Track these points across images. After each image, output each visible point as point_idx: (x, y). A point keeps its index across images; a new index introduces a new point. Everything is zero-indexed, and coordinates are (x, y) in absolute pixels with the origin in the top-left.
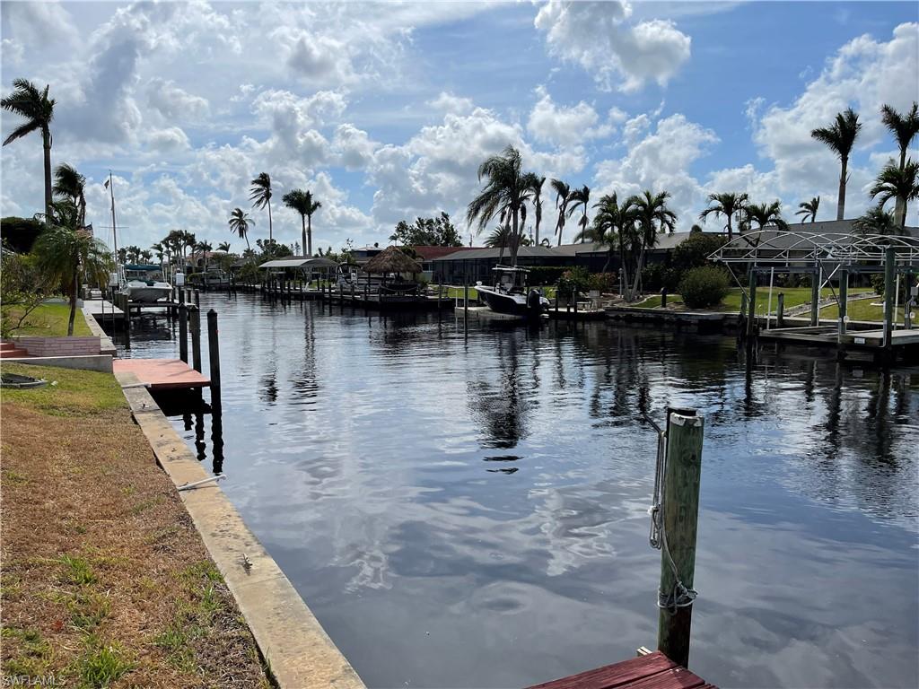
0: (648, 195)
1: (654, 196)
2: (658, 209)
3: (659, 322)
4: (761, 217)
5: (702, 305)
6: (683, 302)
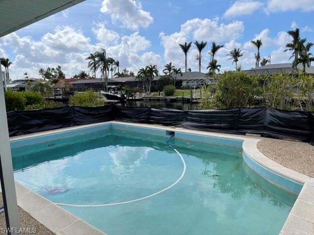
0: (151, 66)
1: (153, 66)
2: (154, 69)
3: (158, 100)
4: (176, 72)
5: (169, 95)
6: (164, 94)
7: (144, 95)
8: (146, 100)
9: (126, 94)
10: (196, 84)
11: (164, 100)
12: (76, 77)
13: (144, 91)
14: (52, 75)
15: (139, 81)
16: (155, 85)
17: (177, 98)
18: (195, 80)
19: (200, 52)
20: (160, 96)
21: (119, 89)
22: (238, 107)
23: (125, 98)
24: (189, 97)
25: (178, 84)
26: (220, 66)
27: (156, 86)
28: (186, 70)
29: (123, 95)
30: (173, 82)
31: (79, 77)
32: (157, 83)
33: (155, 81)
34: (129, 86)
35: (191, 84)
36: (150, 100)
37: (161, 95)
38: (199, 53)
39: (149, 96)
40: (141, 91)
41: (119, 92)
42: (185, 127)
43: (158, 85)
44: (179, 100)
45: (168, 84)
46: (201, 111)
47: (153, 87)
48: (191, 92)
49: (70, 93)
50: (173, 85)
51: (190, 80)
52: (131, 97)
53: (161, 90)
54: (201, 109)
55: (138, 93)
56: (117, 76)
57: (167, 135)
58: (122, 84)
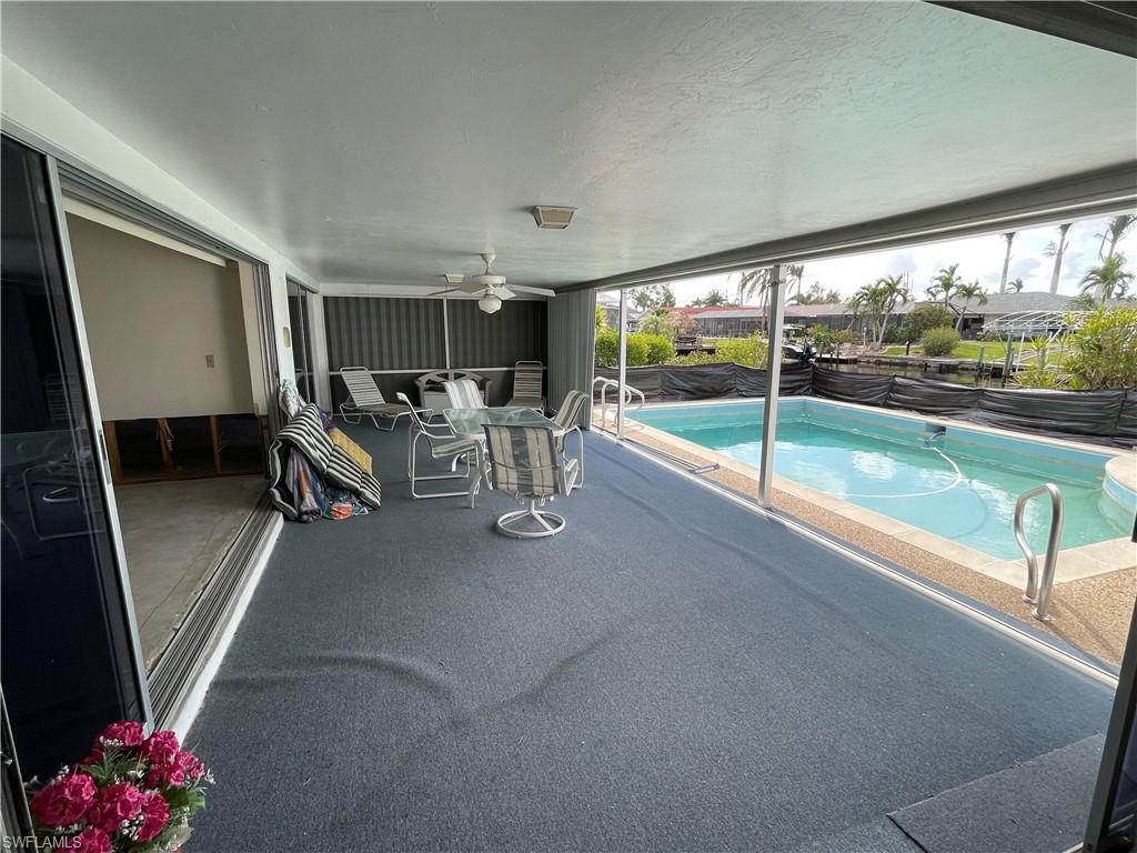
0: (891, 277)
1: (896, 278)
2: (899, 286)
3: (904, 365)
4: (968, 292)
5: (938, 354)
6: (922, 351)
7: (862, 350)
8: (868, 362)
9: (817, 345)
10: (1030, 327)
11: (920, 366)
12: (698, 302)
13: (864, 340)
14: (652, 300)
15: (855, 316)
16: (899, 325)
17: (961, 363)
18: (1031, 317)
19: (1063, 235)
20: (910, 356)
21: (798, 334)
22: (1122, 389)
23: (812, 356)
24: (1000, 361)
25: (971, 326)
26: (1130, 276)
27: (901, 328)
28: (1003, 287)
29: (808, 350)
30: (955, 320)
31: (704, 303)
32: (903, 322)
33: (900, 317)
34: (827, 326)
35: (1011, 327)
36: (879, 363)
37: (915, 353)
38: (1059, 237)
39: (876, 354)
40: (856, 342)
41: (798, 340)
42: (975, 421)
43: (905, 325)
44: (967, 369)
45: (937, 324)
46: (1020, 391)
47: (891, 331)
48: (1010, 350)
49: (688, 339)
50: (954, 327)
51: (1013, 317)
52: (828, 352)
53: (912, 340)
54: (1021, 388)
55: (847, 345)
56: (795, 302)
57: (927, 431)
58: (809, 321)
